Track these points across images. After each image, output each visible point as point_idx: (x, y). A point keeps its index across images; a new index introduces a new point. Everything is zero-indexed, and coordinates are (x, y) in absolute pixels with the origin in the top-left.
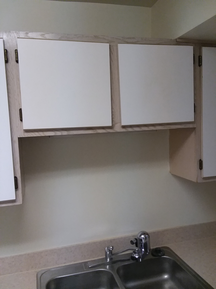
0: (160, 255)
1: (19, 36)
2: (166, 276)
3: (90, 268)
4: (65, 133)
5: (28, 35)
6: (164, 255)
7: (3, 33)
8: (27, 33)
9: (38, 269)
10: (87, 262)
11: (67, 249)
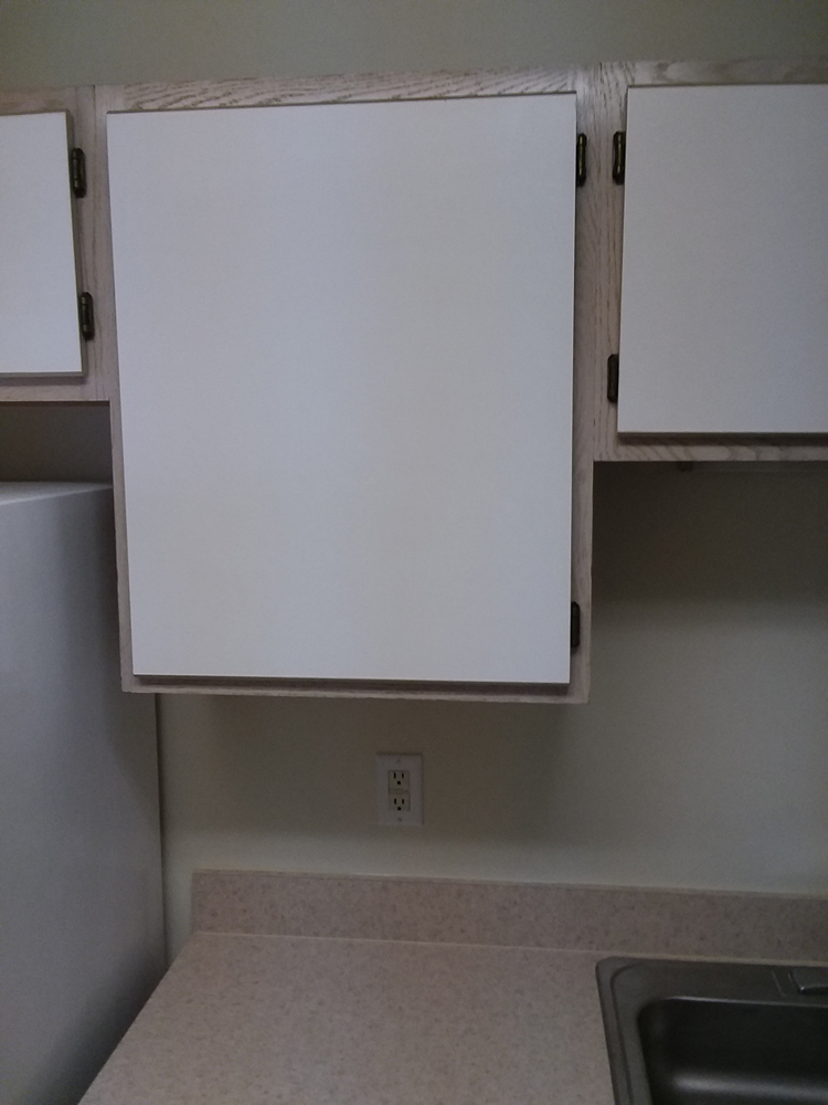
1: (633, 80)
3: (804, 994)
4: (772, 454)
5: (664, 73)
7: (575, 73)
8: (662, 67)
9: (597, 949)
10: (790, 970)
11: (711, 901)
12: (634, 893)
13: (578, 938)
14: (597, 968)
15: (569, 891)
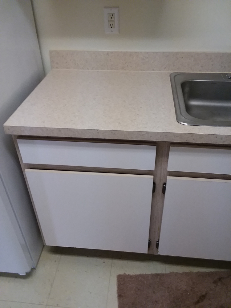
3: (230, 78)
9: (170, 71)
10: (227, 74)
11: (206, 54)
12: (183, 53)
13: (165, 68)
14: (170, 75)
15: (164, 53)
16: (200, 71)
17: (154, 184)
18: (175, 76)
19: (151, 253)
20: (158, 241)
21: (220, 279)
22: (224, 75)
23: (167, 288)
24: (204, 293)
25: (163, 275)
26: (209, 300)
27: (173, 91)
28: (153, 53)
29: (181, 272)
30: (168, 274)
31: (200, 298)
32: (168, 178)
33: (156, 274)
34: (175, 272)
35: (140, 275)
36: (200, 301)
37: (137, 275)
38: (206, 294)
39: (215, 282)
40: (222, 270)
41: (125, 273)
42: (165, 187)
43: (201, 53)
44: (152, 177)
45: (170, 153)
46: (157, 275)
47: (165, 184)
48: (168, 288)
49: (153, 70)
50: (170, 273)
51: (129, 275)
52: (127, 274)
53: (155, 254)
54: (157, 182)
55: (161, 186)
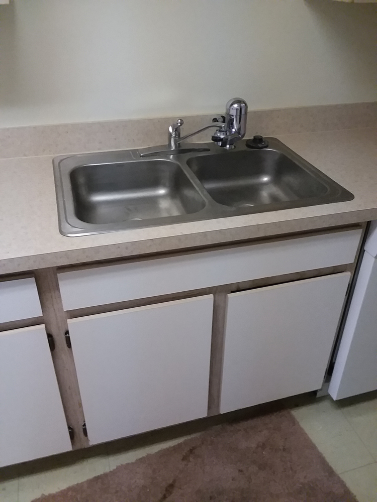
0: (260, 145)
2: (265, 179)
3: (142, 156)
6: (266, 147)
9: (54, 154)
10: (137, 150)
11: (102, 125)
12: (66, 126)
13: (44, 150)
14: (53, 160)
15: (35, 128)
16: (99, 149)
17: (50, 336)
18: (61, 161)
19: (78, 447)
20: (85, 425)
21: (191, 451)
22: (134, 152)
23: (115, 493)
24: (171, 482)
25: (106, 475)
26: (180, 489)
27: (56, 186)
28: (18, 128)
29: (134, 461)
30: (114, 470)
31: (167, 490)
32: (68, 323)
33: (95, 477)
34: (124, 463)
35: (70, 489)
36: (167, 495)
37: (64, 490)
38: (174, 481)
39: (185, 458)
40: (193, 436)
41: (43, 494)
42: (69, 337)
43: (93, 124)
44: (43, 326)
45: (60, 283)
46: (97, 478)
47: (67, 332)
48: (117, 492)
49: (25, 155)
50: (118, 468)
51: (50, 495)
52: (46, 493)
53: (86, 446)
54: (54, 332)
55: (63, 337)
